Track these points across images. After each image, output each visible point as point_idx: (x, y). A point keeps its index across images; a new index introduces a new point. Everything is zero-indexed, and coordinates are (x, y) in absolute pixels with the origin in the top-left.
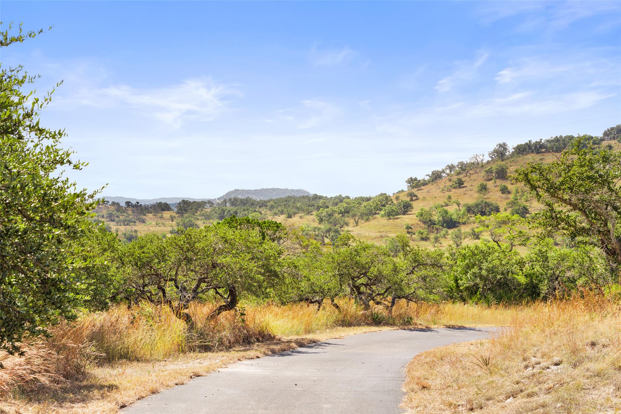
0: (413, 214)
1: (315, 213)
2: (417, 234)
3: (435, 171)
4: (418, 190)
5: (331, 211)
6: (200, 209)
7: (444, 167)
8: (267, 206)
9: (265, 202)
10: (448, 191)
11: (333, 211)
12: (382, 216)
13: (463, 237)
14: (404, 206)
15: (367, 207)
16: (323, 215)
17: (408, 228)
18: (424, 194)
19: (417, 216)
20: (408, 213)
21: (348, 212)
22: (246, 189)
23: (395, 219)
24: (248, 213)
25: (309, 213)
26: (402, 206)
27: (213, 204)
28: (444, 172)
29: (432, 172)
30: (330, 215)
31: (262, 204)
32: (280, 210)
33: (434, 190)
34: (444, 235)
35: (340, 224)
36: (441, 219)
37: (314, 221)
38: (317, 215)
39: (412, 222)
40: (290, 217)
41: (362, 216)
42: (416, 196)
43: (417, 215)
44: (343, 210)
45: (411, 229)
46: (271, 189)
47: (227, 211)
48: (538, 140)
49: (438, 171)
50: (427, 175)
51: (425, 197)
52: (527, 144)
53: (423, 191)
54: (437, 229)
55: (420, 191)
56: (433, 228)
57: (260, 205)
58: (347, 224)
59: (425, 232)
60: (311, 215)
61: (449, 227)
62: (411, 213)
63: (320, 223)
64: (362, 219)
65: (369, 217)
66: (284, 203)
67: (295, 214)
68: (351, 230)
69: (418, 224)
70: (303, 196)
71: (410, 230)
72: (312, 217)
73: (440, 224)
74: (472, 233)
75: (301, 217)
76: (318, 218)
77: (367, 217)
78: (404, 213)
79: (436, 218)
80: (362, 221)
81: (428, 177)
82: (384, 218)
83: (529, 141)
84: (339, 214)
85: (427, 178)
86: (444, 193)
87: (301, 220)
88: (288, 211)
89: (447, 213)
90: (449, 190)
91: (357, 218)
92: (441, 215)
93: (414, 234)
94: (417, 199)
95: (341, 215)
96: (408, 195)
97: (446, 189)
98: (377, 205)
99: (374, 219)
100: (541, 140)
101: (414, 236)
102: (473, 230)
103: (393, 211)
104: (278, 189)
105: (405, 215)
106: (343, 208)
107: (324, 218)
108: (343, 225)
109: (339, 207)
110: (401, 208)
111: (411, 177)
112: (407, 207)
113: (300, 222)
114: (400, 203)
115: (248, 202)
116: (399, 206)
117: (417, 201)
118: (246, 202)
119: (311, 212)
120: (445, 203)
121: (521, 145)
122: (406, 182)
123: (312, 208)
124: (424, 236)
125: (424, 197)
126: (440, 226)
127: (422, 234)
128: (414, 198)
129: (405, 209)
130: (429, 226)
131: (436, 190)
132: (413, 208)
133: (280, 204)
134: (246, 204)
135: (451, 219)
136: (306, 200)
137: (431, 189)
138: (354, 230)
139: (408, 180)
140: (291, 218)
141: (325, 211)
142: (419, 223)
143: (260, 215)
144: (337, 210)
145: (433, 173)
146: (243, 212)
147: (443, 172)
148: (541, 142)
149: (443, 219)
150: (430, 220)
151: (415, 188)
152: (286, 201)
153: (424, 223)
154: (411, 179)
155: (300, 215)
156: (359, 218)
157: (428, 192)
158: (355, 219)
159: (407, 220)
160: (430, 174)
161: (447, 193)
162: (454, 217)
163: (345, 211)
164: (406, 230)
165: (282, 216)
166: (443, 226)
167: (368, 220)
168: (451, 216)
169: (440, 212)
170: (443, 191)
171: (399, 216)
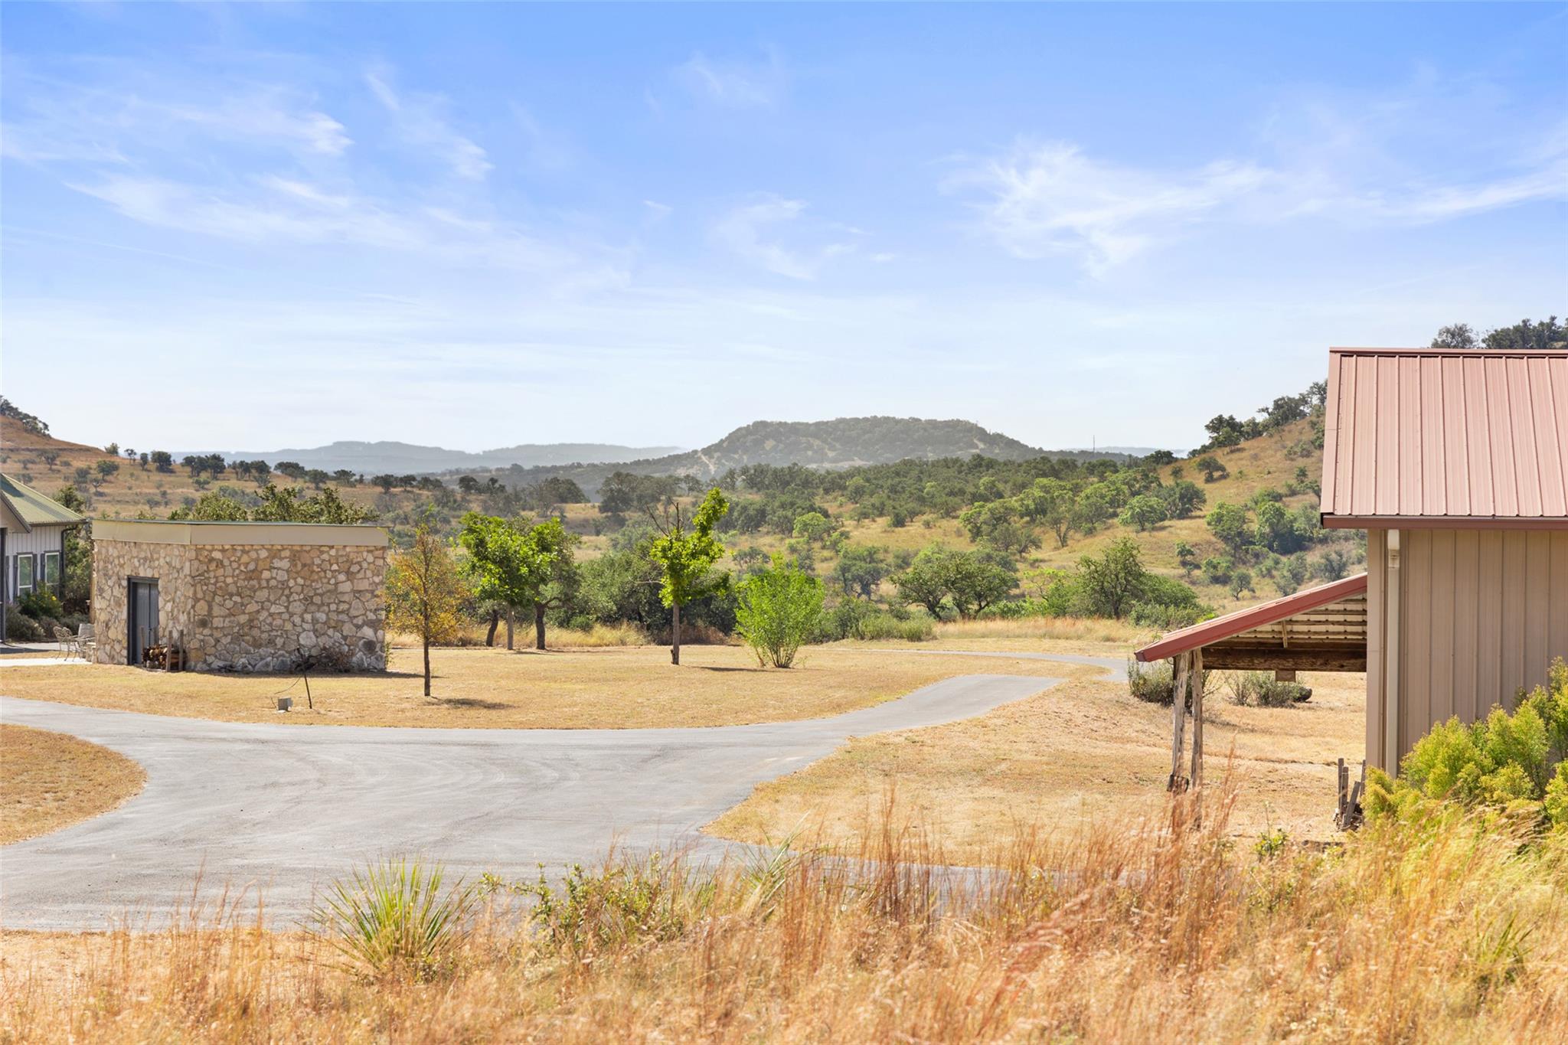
0: (1199, 517)
1: (963, 512)
2: (1204, 569)
3: (1283, 399)
4: (1232, 452)
5: (1002, 510)
6: (663, 498)
7: (1305, 390)
8: (845, 488)
9: (841, 477)
10: (1302, 456)
11: (1006, 509)
12: (1125, 523)
13: (1308, 575)
14: (1182, 498)
15: (1093, 500)
16: (982, 518)
17: (1184, 552)
18: (1244, 462)
19: (1209, 524)
20: (1194, 514)
21: (1044, 512)
22: (789, 421)
23: (1154, 529)
24: (793, 514)
25: (949, 513)
26: (1177, 496)
27: (697, 482)
28: (1306, 403)
29: (1276, 402)
30: (998, 519)
31: (833, 482)
32: (877, 504)
33: (1270, 452)
34: (1269, 571)
35: (1018, 542)
36: (1267, 530)
37: (959, 534)
38: (968, 520)
39: (1195, 539)
40: (899, 522)
41: (1077, 521)
42: (1222, 469)
43: (1208, 518)
44: (1032, 507)
45: (1192, 554)
46: (866, 419)
47: (739, 508)
48: (1547, 320)
49: (1289, 399)
50: (1263, 410)
51: (1245, 472)
52: (1517, 329)
53: (1244, 454)
54: (1257, 556)
55: (1236, 455)
56: (1247, 551)
57: (827, 485)
58: (1037, 545)
59: (1223, 562)
60: (954, 517)
61: (1286, 551)
62: (1198, 513)
63: (973, 541)
64: (1077, 529)
65: (1096, 525)
66: (890, 482)
67: (913, 514)
68: (1046, 558)
69: (1209, 543)
70: (946, 460)
71: (1189, 558)
72: (955, 522)
73: (1266, 542)
74: (1326, 566)
75: (927, 525)
76: (969, 527)
77: (1090, 525)
78: (1184, 514)
79: (1256, 525)
80: (1078, 536)
81: (1266, 415)
82: (1129, 529)
83: (1524, 321)
84: (1022, 518)
85: (1261, 418)
86: (1292, 460)
87: (927, 532)
88: (894, 508)
89: (1282, 515)
90: (1305, 452)
91: (1063, 528)
92: (1267, 521)
93: (1198, 567)
94: (1224, 477)
95: (1027, 519)
96: (1200, 465)
97: (1298, 449)
98: (1118, 494)
99: (1107, 529)
100: (1553, 319)
101: (1197, 572)
102: (1327, 560)
103: (1153, 509)
104: (887, 419)
105: (1183, 518)
106: (1034, 500)
107: (984, 527)
108: (1026, 547)
109: (1022, 500)
110: (1174, 501)
111: (1221, 416)
112: (1190, 500)
113: (923, 536)
114: (1173, 489)
115: (793, 478)
116: (1170, 496)
117: (1223, 481)
118: (788, 478)
119: (955, 510)
120: (1290, 487)
121: (1503, 331)
122: (1207, 427)
123: (957, 500)
124: (1220, 573)
125: (1241, 472)
126: (1264, 546)
127: (1215, 567)
128: (1216, 474)
129: (1184, 504)
130: (1236, 548)
131: (1276, 451)
132: (1205, 501)
133: (880, 482)
134: (788, 483)
135: (1291, 531)
136: (953, 472)
137: (1263, 449)
138: (1054, 558)
139: (1212, 422)
140: (903, 525)
141: (986, 509)
142: (1214, 539)
143: (823, 519)
144: (1016, 505)
145: (1278, 405)
146: (781, 512)
147: (1303, 400)
148: (1553, 324)
149: (1273, 530)
150: (1240, 534)
151: (1225, 446)
152: (898, 474)
153: (1226, 539)
154: (1220, 419)
155: (925, 517)
156: (1068, 529)
157: (1256, 457)
158: (1058, 531)
159: (1185, 532)
160: (1271, 408)
161: (1300, 459)
162: (1300, 525)
163: (1036, 508)
164: (1179, 559)
165: (880, 520)
166: (1271, 548)
167: (1091, 532)
168: (1291, 522)
169: (1264, 513)
170: (1290, 455)
171: (1167, 523)
